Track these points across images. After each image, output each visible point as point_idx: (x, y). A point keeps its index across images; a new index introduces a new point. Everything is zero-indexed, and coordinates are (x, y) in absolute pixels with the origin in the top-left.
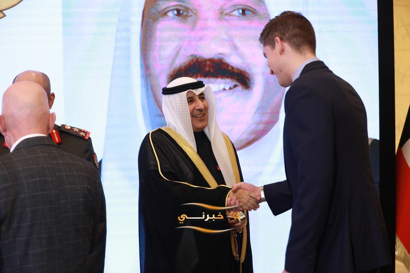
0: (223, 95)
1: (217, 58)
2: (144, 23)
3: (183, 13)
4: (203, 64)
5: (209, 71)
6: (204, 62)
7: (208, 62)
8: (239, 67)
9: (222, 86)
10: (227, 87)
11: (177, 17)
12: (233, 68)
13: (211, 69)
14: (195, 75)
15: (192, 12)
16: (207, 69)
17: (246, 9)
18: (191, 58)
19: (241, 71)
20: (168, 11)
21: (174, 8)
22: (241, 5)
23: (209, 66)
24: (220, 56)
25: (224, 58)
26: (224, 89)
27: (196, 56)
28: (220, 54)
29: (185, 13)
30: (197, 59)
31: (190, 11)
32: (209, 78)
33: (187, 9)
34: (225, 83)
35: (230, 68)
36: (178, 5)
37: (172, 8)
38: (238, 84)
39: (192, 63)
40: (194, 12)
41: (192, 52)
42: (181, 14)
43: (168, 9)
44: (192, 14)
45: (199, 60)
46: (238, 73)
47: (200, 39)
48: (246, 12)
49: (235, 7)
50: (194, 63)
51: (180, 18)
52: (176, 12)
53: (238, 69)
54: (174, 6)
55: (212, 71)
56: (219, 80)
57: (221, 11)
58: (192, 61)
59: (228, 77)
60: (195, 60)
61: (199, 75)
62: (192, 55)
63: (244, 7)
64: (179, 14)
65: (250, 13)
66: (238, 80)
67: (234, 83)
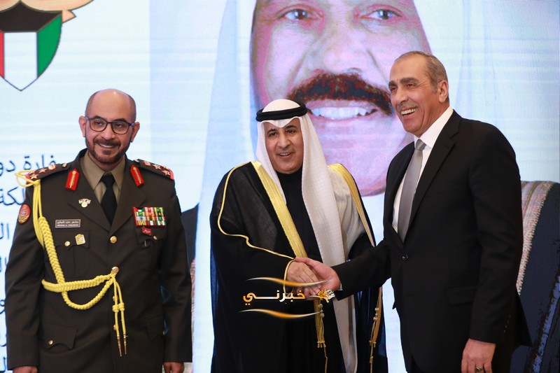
0: (357, 123)
1: (350, 75)
2: (255, 28)
3: (306, 14)
4: (332, 81)
5: (339, 91)
6: (332, 79)
7: (338, 80)
8: (379, 87)
9: (356, 111)
10: (363, 112)
11: (298, 20)
12: (370, 87)
13: (342, 89)
14: (321, 96)
15: (319, 14)
16: (337, 88)
17: (388, 11)
18: (315, 74)
19: (381, 92)
20: (287, 13)
21: (295, 8)
22: (382, 5)
23: (340, 84)
24: (355, 72)
25: (359, 74)
26: (359, 115)
27: (323, 71)
28: (354, 69)
29: (309, 16)
30: (324, 75)
31: (314, 13)
32: (339, 99)
33: (311, 10)
34: (361, 107)
35: (367, 87)
36: (299, 5)
37: (292, 9)
38: (377, 108)
39: (317, 80)
40: (321, 13)
41: (318, 66)
42: (304, 16)
43: (286, 10)
44: (317, 16)
45: (327, 76)
46: (378, 94)
47: (329, 49)
48: (389, 15)
49: (375, 8)
50: (320, 80)
51: (302, 21)
52: (296, 14)
53: (377, 88)
54: (294, 6)
55: (343, 91)
56: (352, 103)
57: (356, 13)
58: (318, 77)
59: (364, 99)
60: (321, 76)
61: (326, 95)
62: (318, 70)
63: (387, 8)
64: (300, 17)
65: (393, 15)
66: (377, 103)
67: (373, 107)
